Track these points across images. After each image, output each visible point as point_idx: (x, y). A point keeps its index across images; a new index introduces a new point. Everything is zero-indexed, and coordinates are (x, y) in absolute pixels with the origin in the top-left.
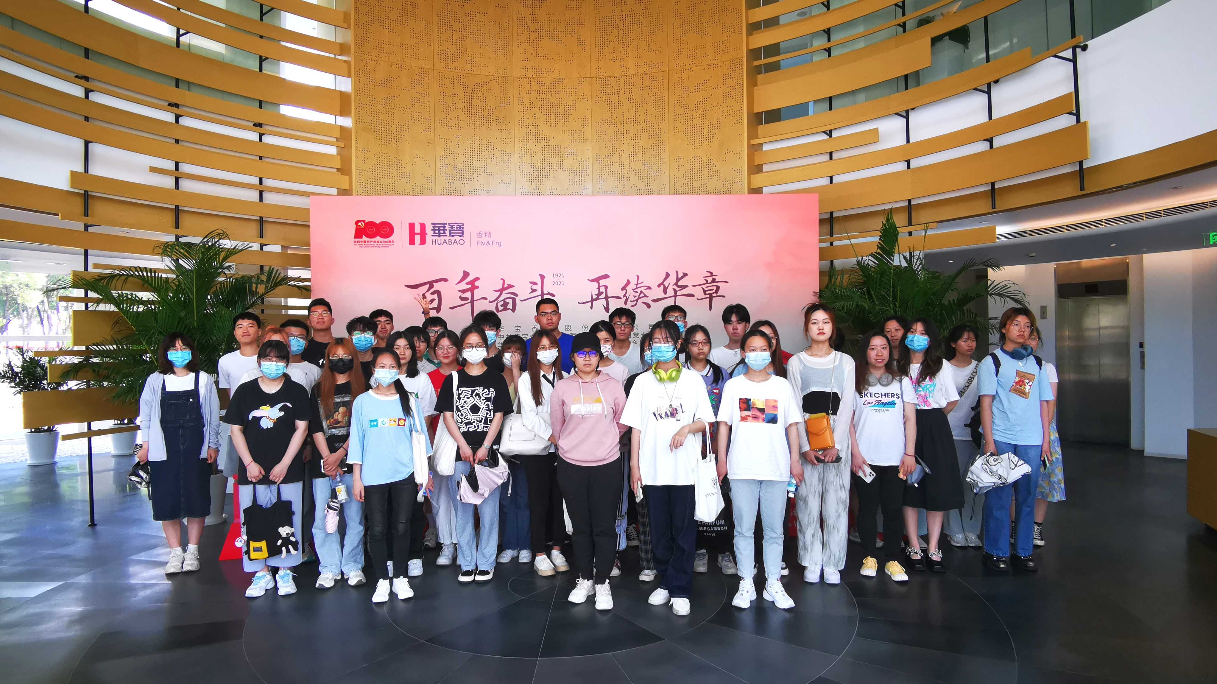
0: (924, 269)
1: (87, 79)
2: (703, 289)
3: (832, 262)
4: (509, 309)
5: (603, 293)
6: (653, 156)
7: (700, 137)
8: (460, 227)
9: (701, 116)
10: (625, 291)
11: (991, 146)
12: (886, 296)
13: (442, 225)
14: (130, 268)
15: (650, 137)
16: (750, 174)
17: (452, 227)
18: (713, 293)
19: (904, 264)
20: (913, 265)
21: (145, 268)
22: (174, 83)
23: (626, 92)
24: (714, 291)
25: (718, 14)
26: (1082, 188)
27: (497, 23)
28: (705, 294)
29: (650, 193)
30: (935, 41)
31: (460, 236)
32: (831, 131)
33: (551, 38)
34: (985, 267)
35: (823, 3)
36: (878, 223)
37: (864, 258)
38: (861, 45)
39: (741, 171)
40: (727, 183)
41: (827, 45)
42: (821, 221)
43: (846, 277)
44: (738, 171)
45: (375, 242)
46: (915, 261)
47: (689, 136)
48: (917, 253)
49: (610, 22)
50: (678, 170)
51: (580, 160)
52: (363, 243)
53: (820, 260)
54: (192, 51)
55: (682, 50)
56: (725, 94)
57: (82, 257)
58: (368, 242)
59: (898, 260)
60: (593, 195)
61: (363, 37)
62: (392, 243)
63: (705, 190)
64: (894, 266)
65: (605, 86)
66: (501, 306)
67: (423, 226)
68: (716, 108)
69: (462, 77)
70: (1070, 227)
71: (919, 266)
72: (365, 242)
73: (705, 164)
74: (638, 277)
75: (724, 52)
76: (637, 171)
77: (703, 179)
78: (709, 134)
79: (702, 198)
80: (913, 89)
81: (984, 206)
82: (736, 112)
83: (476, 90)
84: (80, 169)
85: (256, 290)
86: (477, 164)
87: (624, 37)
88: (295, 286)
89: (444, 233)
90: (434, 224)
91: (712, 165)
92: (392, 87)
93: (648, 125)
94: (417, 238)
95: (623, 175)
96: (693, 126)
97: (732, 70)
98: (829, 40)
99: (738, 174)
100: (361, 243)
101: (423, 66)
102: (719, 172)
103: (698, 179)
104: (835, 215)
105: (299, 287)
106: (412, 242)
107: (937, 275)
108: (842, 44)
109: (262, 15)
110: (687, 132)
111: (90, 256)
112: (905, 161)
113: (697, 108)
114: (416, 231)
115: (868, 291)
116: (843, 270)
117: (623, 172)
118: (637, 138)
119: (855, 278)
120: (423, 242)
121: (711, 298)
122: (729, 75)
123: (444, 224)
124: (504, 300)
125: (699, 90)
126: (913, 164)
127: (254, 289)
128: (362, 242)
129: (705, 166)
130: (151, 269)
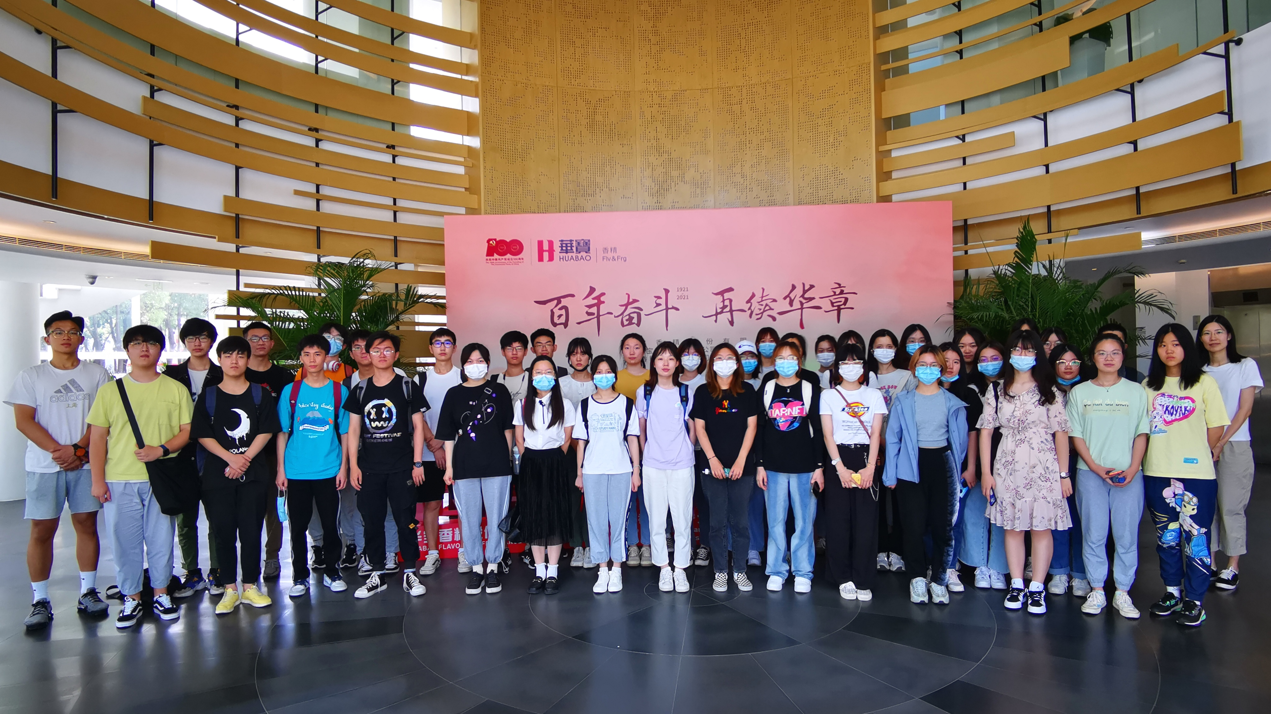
0: (1065, 278)
1: (237, 107)
2: (831, 301)
3: (967, 271)
4: (634, 323)
5: (727, 306)
6: (776, 166)
7: (826, 145)
8: (586, 243)
9: (826, 123)
10: (749, 304)
11: (1136, 149)
12: (1024, 306)
13: (569, 242)
14: (280, 288)
15: (774, 146)
16: (878, 181)
17: (579, 243)
18: (841, 305)
19: (1044, 273)
20: (1053, 274)
21: (294, 287)
22: (313, 109)
23: (749, 102)
24: (842, 303)
25: (843, 19)
26: (1235, 191)
27: (619, 38)
28: (833, 306)
29: (773, 203)
30: (1073, 40)
31: (586, 252)
32: (964, 136)
33: (672, 50)
34: (1132, 275)
35: (954, 4)
36: (1015, 231)
37: (1001, 267)
38: (995, 46)
39: (869, 178)
40: (854, 191)
41: (959, 47)
42: (955, 229)
43: (982, 287)
44: (866, 179)
45: (505, 259)
46: (1055, 269)
47: (814, 145)
48: (1056, 262)
49: (732, 31)
50: (802, 179)
51: (702, 171)
52: (495, 261)
53: (954, 270)
54: (330, 76)
55: (806, 57)
56: (852, 100)
57: (235, 277)
58: (499, 259)
59: (1036, 269)
60: (715, 208)
61: (489, 58)
62: (521, 261)
63: (831, 199)
64: (1033, 275)
65: (727, 96)
66: (627, 320)
67: (551, 243)
68: (843, 114)
69: (585, 93)
70: (1223, 231)
71: (1060, 274)
72: (496, 259)
73: (831, 172)
74: (763, 290)
75: (850, 57)
76: (760, 182)
77: (829, 187)
78: (836, 141)
79: (828, 208)
80: (1049, 91)
81: (1129, 211)
82: (863, 118)
83: (598, 105)
84: (232, 193)
85: (396, 307)
86: (599, 180)
87: (747, 46)
88: (431, 303)
89: (572, 249)
90: (562, 241)
91: (838, 173)
92: (518, 106)
93: (771, 134)
94: (546, 255)
95: (745, 185)
96: (819, 134)
97: (858, 75)
98: (961, 42)
99: (866, 182)
100: (492, 261)
101: (547, 84)
102: (846, 180)
103: (824, 188)
104: (969, 222)
105: (435, 304)
106: (541, 259)
107: (1079, 284)
108: (976, 46)
109: (393, 39)
110: (812, 140)
111: (242, 276)
112: (1044, 165)
113: (822, 116)
114: (544, 249)
115: (1006, 302)
116: (979, 280)
117: (745, 183)
118: (760, 148)
119: (992, 288)
120: (551, 259)
121: (839, 310)
122: (856, 81)
123: (571, 241)
124: (629, 315)
125: (824, 97)
126: (1052, 169)
127: (394, 306)
128: (493, 259)
129: (831, 175)
130: (299, 288)
